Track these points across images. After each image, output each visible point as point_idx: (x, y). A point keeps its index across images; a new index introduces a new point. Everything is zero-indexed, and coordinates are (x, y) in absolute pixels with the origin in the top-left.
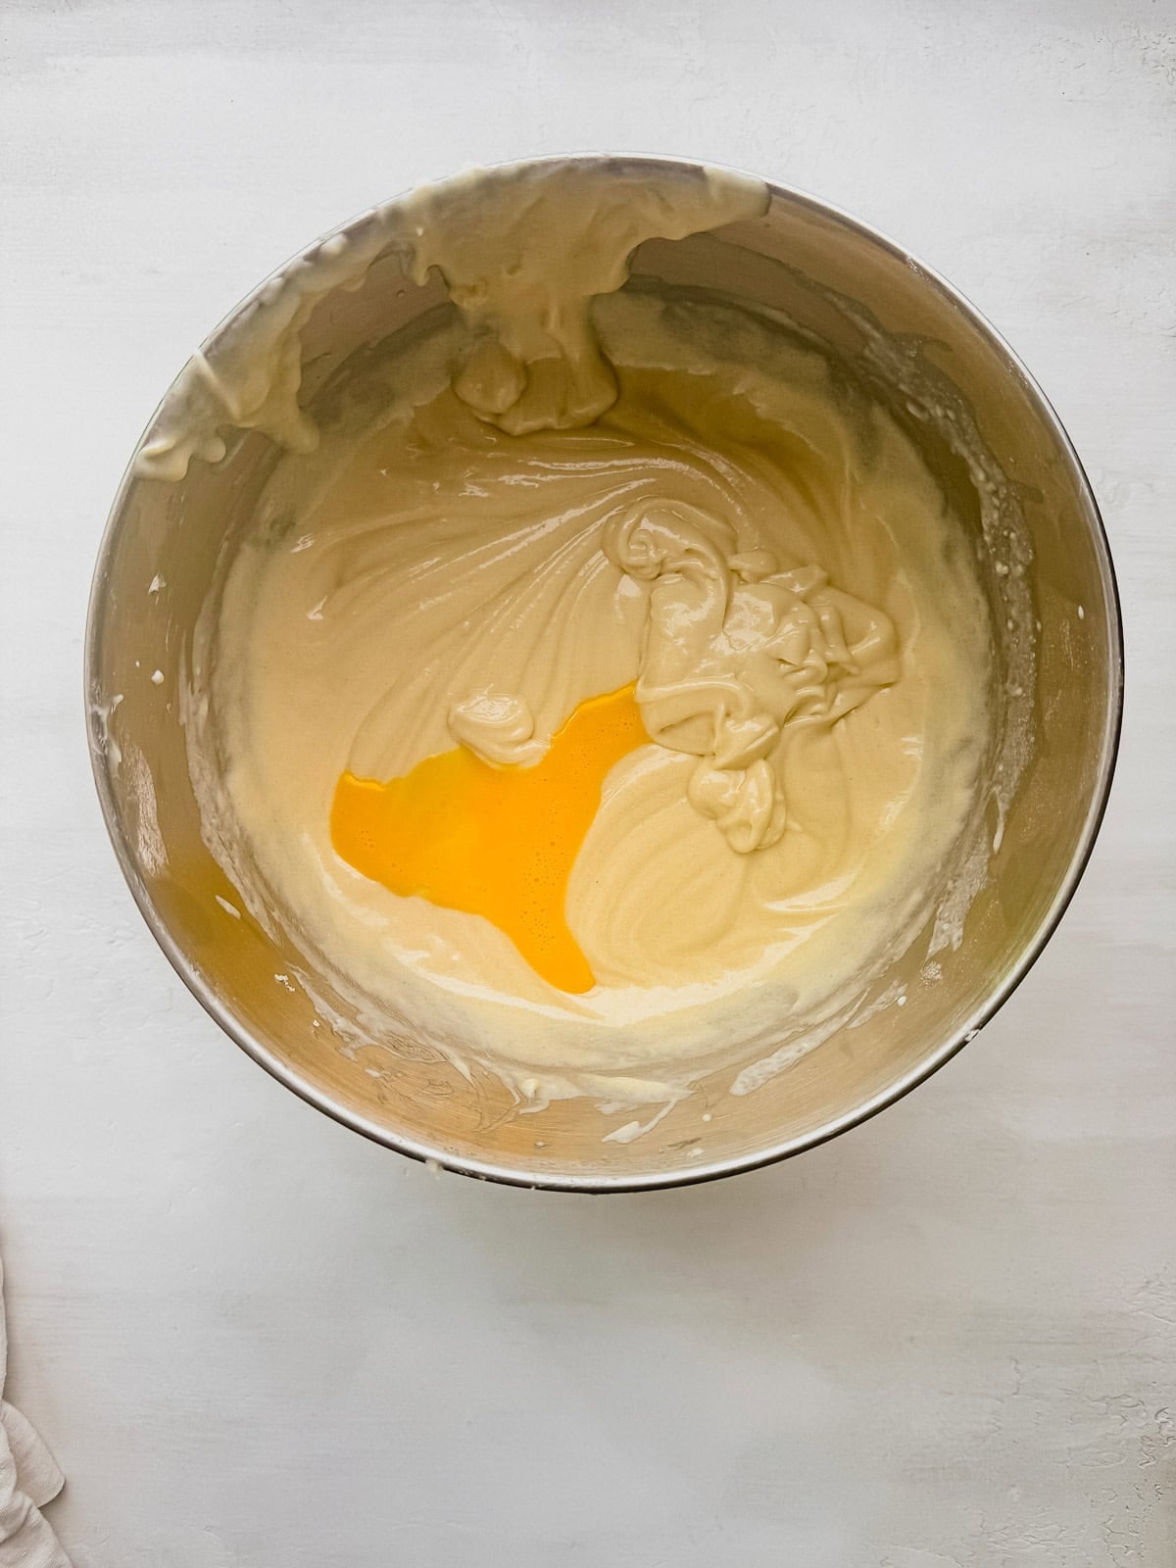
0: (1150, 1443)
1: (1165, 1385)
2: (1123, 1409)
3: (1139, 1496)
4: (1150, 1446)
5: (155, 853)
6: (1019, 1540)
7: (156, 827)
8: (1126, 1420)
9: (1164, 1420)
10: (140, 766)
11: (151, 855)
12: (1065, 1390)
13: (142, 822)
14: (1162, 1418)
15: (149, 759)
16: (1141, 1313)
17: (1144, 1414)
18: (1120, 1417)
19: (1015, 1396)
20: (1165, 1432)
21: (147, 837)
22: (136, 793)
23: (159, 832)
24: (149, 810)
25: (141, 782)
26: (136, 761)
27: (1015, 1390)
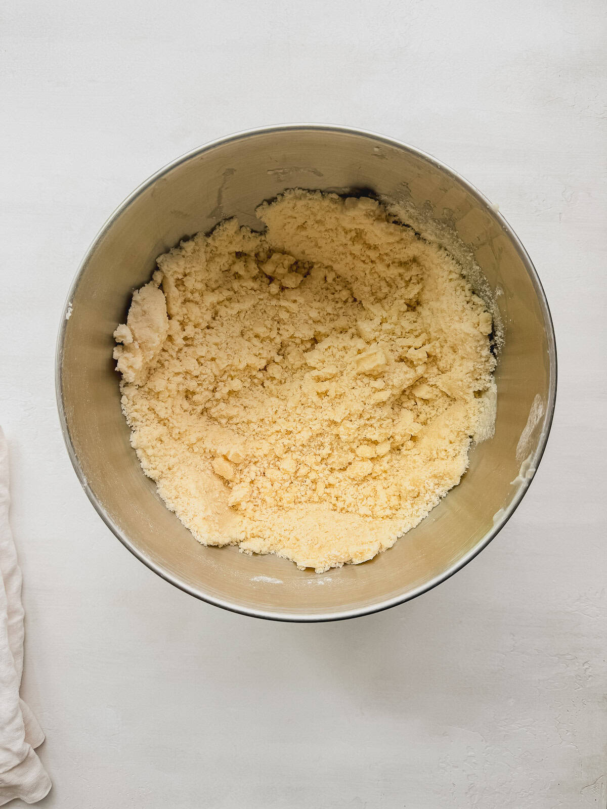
0: (580, 678)
1: (588, 649)
2: (567, 661)
3: (574, 705)
4: (580, 680)
5: (536, 411)
6: (513, 726)
7: (529, 422)
8: (568, 666)
9: (587, 667)
10: (520, 451)
11: (538, 411)
12: (537, 650)
13: (533, 427)
14: (586, 666)
15: (515, 452)
16: (576, 612)
17: (577, 664)
18: (565, 665)
19: (512, 653)
20: (588, 673)
21: (535, 419)
22: (529, 440)
23: (529, 419)
24: (527, 430)
25: (523, 444)
26: (521, 454)
27: (512, 649)
